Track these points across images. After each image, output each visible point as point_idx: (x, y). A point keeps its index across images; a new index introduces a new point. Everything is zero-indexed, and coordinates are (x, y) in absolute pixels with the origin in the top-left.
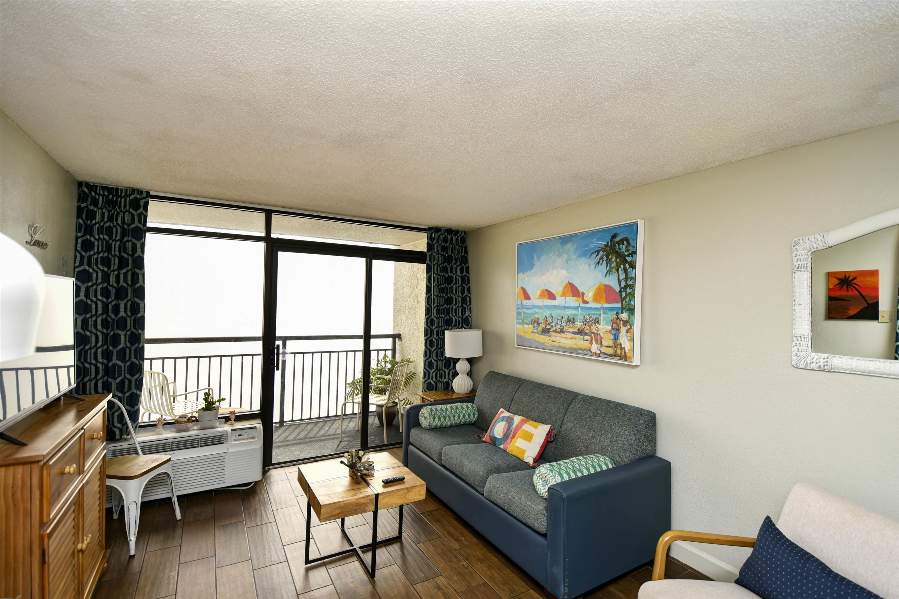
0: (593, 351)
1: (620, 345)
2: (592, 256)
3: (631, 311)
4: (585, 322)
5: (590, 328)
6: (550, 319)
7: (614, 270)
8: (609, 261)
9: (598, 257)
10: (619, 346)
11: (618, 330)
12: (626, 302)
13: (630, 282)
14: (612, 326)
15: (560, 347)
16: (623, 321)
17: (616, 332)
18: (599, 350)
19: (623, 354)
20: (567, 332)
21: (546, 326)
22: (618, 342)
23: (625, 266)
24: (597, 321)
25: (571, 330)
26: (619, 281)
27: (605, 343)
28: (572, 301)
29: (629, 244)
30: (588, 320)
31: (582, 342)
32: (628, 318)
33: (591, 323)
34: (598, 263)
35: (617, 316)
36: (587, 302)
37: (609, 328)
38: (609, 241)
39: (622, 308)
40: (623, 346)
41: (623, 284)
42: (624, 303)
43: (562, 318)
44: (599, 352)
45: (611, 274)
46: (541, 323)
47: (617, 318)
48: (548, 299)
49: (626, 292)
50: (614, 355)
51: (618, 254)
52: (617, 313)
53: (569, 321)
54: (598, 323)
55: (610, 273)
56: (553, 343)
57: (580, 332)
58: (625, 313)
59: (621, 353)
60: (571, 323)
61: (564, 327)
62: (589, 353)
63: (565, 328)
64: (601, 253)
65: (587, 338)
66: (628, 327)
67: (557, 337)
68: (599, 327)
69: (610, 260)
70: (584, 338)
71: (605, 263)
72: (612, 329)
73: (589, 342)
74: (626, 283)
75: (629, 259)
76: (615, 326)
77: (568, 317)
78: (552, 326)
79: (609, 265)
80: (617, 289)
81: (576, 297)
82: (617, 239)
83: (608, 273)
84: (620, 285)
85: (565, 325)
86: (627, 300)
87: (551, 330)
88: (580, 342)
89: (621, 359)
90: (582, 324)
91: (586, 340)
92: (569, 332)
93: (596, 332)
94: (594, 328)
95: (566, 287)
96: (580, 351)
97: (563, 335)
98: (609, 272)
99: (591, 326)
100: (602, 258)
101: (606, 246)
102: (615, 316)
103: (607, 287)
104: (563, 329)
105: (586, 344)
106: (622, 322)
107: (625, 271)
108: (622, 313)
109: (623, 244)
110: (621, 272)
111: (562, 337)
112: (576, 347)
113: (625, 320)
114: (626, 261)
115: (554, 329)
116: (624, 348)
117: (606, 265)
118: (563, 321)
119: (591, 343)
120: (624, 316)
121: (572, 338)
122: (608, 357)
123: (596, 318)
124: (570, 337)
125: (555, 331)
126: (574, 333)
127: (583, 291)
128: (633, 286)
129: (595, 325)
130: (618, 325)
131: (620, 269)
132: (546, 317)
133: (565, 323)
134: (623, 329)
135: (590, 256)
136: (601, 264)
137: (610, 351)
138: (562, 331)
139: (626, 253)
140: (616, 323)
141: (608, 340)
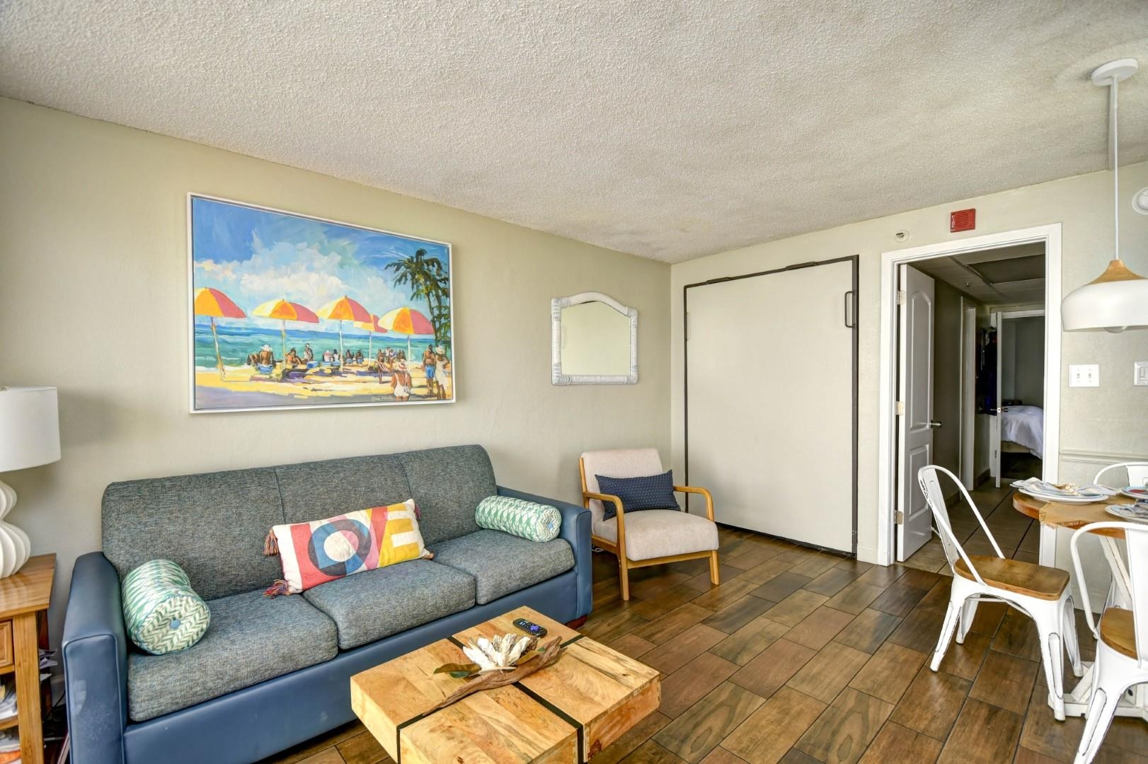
0: (397, 395)
1: (437, 382)
2: (389, 268)
3: (447, 343)
4: (382, 357)
5: (391, 366)
6: (305, 353)
7: (423, 294)
8: (415, 282)
9: (398, 273)
10: (435, 385)
11: (433, 365)
12: (440, 333)
13: (444, 312)
14: (425, 361)
15: (332, 397)
16: (439, 355)
17: (430, 367)
18: (407, 392)
19: (441, 392)
20: (347, 373)
21: (294, 367)
22: (434, 380)
23: (437, 292)
24: (401, 356)
25: (354, 370)
26: (431, 309)
27: (415, 383)
28: (358, 327)
29: (440, 267)
30: (387, 355)
31: (378, 385)
32: (444, 351)
33: (392, 358)
34: (400, 280)
35: (431, 349)
36: (384, 331)
37: (421, 363)
38: (414, 256)
39: (437, 341)
40: (440, 384)
41: (436, 312)
42: (438, 334)
43: (335, 352)
44: (408, 395)
45: (419, 299)
46: (280, 361)
47: (431, 352)
48: (298, 320)
49: (440, 322)
50: (431, 395)
51: (427, 276)
52: (431, 347)
53: (351, 357)
54: (404, 358)
55: (417, 297)
56: (314, 394)
57: (374, 371)
58: (440, 346)
59: (439, 392)
60: (354, 359)
61: (339, 366)
62: (391, 398)
63: (342, 367)
64: (403, 269)
65: (385, 378)
66: (446, 361)
67: (323, 382)
68: (405, 364)
69: (417, 281)
70: (381, 379)
71: (409, 283)
72: (425, 364)
73: (390, 384)
74: (440, 312)
75: (442, 285)
76: (428, 361)
77: (348, 351)
78: (311, 366)
79: (415, 286)
80: (430, 318)
81: (362, 321)
82: (426, 257)
83: (415, 297)
84: (432, 313)
85: (342, 362)
86: (443, 331)
87: (308, 372)
88: (373, 386)
89: (439, 399)
90: (376, 360)
91: (384, 383)
92: (353, 373)
93: (400, 370)
94: (397, 365)
95: (341, 304)
96: (373, 399)
97: (337, 378)
98: (416, 295)
99: (392, 362)
100: (404, 275)
101: (410, 261)
102: (428, 350)
103: (414, 312)
104: (338, 369)
105: (387, 388)
106: (437, 356)
107: (438, 297)
108: (437, 346)
109: (434, 266)
110: (432, 299)
111: (337, 382)
112: (366, 393)
113: (441, 353)
114: (438, 287)
115: (317, 369)
116: (442, 386)
117: (411, 285)
118: (336, 356)
119: (394, 385)
120: (440, 349)
121: (356, 382)
122: (421, 399)
123: (400, 353)
124: (354, 380)
125: (321, 373)
126: (360, 373)
127: (376, 314)
128: (448, 316)
129: (400, 361)
130: (433, 360)
131: (431, 294)
132: (293, 350)
133: (341, 359)
134: (439, 365)
135: (386, 268)
136: (405, 283)
137: (424, 391)
138: (335, 372)
139: (438, 278)
140: (430, 358)
141: (419, 378)
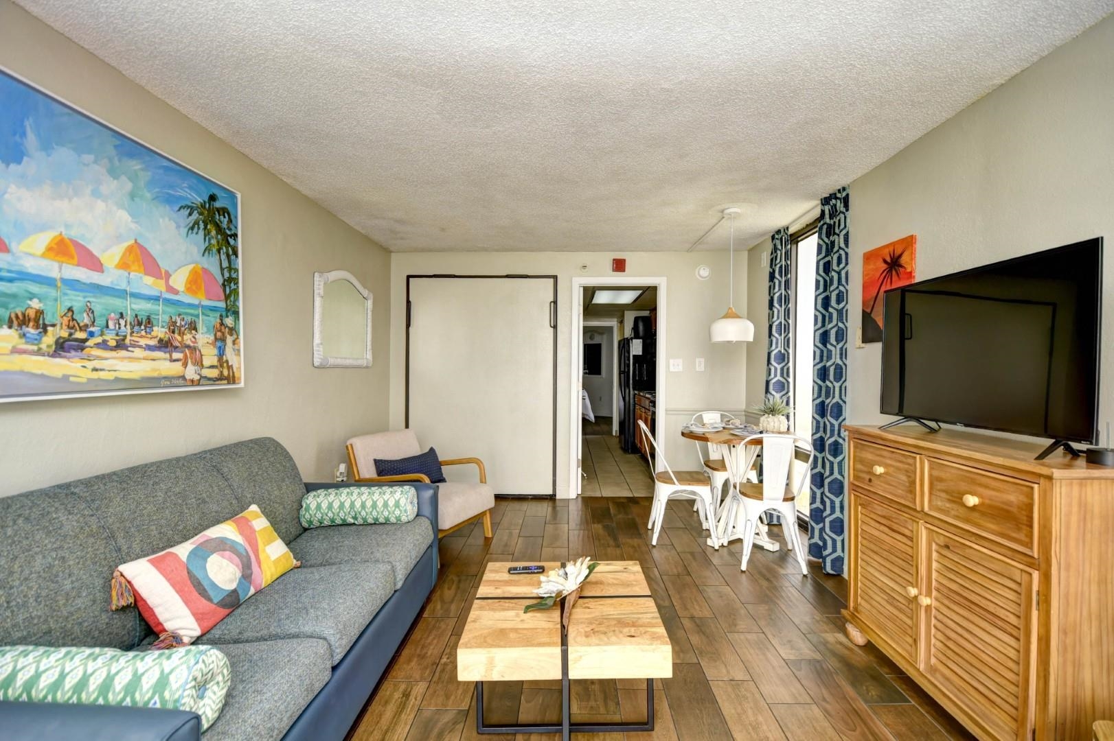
0: (188, 377)
1: (227, 361)
2: (182, 210)
3: (236, 313)
4: (173, 327)
5: (183, 338)
6: (85, 315)
7: (214, 250)
8: (207, 233)
9: (191, 218)
10: (225, 365)
11: (223, 340)
12: (231, 301)
13: (234, 276)
14: (215, 335)
15: (117, 380)
16: (229, 327)
17: (220, 341)
18: (199, 374)
19: (231, 374)
20: (134, 346)
21: (71, 334)
22: (225, 358)
23: (227, 250)
24: (193, 327)
25: (143, 342)
26: (222, 269)
27: (206, 362)
28: (149, 285)
29: (230, 221)
30: (178, 324)
31: (168, 363)
32: (233, 323)
33: (183, 329)
34: (192, 228)
35: (221, 320)
36: (176, 292)
37: (212, 338)
38: (207, 200)
39: (227, 310)
40: (230, 364)
41: (227, 275)
42: (228, 301)
43: (122, 316)
44: (198, 377)
45: (211, 255)
46: (53, 325)
47: (222, 324)
48: (78, 265)
49: (230, 287)
50: (221, 378)
51: (219, 229)
52: (221, 316)
53: (140, 324)
54: (195, 329)
55: (209, 253)
56: (95, 375)
57: (164, 345)
58: (230, 317)
59: (229, 374)
60: (143, 327)
61: (125, 336)
62: (181, 382)
63: (129, 337)
64: (195, 216)
65: (176, 355)
66: (235, 336)
67: (106, 359)
68: (196, 337)
69: (209, 233)
70: (171, 356)
71: (201, 233)
72: (216, 339)
73: (180, 363)
74: (230, 275)
75: (232, 241)
76: (219, 334)
77: (136, 316)
78: (92, 334)
79: (207, 238)
80: (221, 281)
81: (154, 277)
82: (218, 204)
83: (207, 252)
84: (223, 275)
85: (129, 331)
86: (232, 299)
87: (87, 344)
88: (164, 366)
89: (229, 383)
90: (167, 330)
91: (175, 361)
92: (140, 347)
93: (192, 344)
94: (188, 338)
95: (130, 250)
96: (163, 383)
97: (123, 353)
98: (207, 250)
99: (183, 334)
100: (196, 223)
101: (203, 206)
102: (219, 321)
103: (205, 271)
104: (124, 340)
105: (176, 369)
106: (227, 329)
107: (228, 256)
108: (227, 317)
109: (225, 217)
110: (223, 257)
111: (123, 358)
112: (155, 374)
113: (231, 326)
114: (229, 243)
115: (99, 340)
116: (232, 366)
117: (203, 237)
118: (122, 322)
119: (185, 365)
120: (229, 321)
121: (144, 359)
122: (212, 382)
123: (191, 322)
124: (141, 356)
125: (104, 345)
126: (149, 348)
127: (167, 269)
128: (236, 281)
129: (191, 333)
130: (223, 334)
131: (222, 251)
132: (70, 309)
133: (128, 327)
134: (229, 340)
135: (179, 210)
136: (197, 233)
137: (214, 373)
138: (121, 345)
139: (229, 233)
140: (220, 331)
141: (210, 358)
